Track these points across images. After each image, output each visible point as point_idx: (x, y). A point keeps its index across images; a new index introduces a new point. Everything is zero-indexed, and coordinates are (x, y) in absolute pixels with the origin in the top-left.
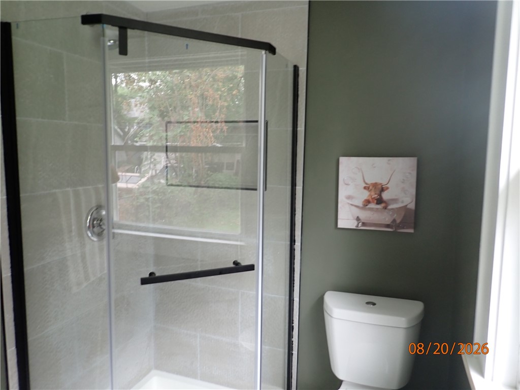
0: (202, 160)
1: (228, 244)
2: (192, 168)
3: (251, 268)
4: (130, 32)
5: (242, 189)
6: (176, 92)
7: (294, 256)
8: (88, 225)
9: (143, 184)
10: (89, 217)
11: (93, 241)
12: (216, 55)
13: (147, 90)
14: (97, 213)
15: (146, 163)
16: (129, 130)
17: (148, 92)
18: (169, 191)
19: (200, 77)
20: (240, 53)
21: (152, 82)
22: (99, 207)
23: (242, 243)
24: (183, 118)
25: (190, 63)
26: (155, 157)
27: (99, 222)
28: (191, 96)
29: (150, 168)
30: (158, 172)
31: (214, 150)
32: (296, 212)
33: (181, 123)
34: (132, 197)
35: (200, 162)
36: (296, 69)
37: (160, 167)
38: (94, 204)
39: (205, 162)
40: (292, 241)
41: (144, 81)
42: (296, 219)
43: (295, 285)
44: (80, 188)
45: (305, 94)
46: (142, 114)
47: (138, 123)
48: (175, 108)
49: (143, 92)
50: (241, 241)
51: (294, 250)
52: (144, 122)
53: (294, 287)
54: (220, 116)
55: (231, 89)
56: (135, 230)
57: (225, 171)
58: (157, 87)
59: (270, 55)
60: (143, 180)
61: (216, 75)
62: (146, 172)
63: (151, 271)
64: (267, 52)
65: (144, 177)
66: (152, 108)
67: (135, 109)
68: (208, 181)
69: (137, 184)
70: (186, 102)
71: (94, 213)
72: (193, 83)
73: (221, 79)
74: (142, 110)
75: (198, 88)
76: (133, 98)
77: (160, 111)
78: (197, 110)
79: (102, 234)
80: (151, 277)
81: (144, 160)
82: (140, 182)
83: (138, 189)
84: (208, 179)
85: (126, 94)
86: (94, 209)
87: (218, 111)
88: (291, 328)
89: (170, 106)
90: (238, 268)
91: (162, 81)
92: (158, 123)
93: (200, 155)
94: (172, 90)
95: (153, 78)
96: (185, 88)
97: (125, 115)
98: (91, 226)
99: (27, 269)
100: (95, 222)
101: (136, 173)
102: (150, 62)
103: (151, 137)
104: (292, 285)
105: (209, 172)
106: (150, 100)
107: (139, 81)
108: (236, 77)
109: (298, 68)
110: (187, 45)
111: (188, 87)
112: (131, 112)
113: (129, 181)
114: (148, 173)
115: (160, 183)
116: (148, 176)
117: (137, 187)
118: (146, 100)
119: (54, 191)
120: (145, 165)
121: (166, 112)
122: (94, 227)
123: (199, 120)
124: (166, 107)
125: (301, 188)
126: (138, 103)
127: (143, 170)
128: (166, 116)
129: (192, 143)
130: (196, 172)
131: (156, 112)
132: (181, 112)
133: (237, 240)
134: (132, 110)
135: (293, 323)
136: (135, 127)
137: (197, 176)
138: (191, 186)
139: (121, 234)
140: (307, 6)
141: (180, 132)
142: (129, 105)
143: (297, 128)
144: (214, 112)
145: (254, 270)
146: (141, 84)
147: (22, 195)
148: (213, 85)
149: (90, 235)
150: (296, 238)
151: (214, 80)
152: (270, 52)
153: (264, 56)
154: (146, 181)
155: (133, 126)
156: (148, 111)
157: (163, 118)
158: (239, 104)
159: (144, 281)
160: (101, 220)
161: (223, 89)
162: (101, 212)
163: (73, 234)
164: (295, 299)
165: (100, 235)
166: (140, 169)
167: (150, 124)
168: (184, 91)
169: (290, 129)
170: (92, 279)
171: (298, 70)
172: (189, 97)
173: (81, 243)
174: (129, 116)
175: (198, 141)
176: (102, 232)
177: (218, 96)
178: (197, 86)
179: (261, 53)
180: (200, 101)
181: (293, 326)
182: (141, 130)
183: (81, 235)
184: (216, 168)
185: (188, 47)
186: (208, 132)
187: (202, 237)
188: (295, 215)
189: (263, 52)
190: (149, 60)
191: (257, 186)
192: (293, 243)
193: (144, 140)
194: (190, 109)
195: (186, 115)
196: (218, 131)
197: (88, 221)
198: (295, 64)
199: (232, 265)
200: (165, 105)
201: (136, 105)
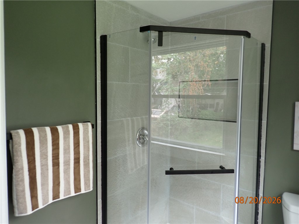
0: (196, 103)
1: (215, 154)
2: (190, 107)
3: (232, 171)
4: (164, 33)
5: (224, 121)
6: (182, 64)
7: (260, 166)
8: (137, 138)
9: (162, 116)
10: (138, 134)
11: (139, 146)
12: (210, 41)
13: (166, 64)
14: (142, 131)
15: (164, 104)
16: (156, 86)
17: (166, 65)
18: (177, 120)
19: (196, 55)
20: (225, 39)
21: (169, 59)
22: (143, 129)
23: (224, 155)
24: (185, 79)
25: (194, 48)
26: (169, 101)
27: (143, 136)
28: (191, 66)
29: (166, 107)
30: (170, 109)
31: (207, 97)
32: (262, 138)
33: (184, 82)
34: (157, 122)
35: (195, 103)
36: (263, 45)
37: (171, 106)
38: (141, 127)
39: (198, 103)
40: (259, 156)
41: (164, 59)
42: (262, 142)
43: (260, 185)
44: (134, 118)
45: (269, 61)
46: (163, 77)
47: (161, 82)
48: (181, 73)
49: (164, 65)
50: (223, 153)
51: (260, 162)
52: (164, 82)
53: (259, 186)
54: (207, 76)
55: (214, 61)
56: (161, 142)
57: (208, 109)
58: (171, 62)
59: (247, 39)
60: (163, 113)
61: (205, 53)
62: (164, 109)
63: (171, 167)
64: (245, 36)
65: (163, 112)
66: (168, 74)
67: (159, 75)
68: (199, 114)
69: (160, 115)
70: (187, 69)
71: (141, 131)
72: (192, 59)
73: (208, 55)
74: (163, 75)
75: (194, 61)
76: (158, 69)
77: (173, 75)
78: (193, 73)
79: (144, 143)
80: (171, 170)
81: (163, 102)
82: (161, 114)
83: (160, 118)
84: (199, 113)
85: (154, 67)
86: (141, 129)
87: (206, 74)
88: (257, 213)
89: (178, 72)
90: (223, 170)
91: (174, 59)
92: (171, 82)
93: (194, 99)
94: (180, 63)
95: (169, 57)
96: (187, 62)
97: (154, 78)
98: (139, 138)
99: (109, 159)
100: (141, 137)
101: (159, 109)
102: (171, 49)
103: (167, 90)
104: (258, 185)
105: (200, 109)
106: (167, 70)
107: (162, 59)
108: (217, 54)
109: (265, 45)
110: (195, 37)
111: (188, 61)
112: (157, 76)
113: (155, 114)
114: (165, 109)
115: (171, 115)
116: (165, 111)
117: (160, 117)
118: (165, 70)
119: (122, 119)
120: (164, 105)
121: (175, 75)
122: (140, 139)
123: (194, 80)
124: (176, 73)
125: (266, 122)
126: (161, 71)
127: (162, 108)
128: (176, 78)
129: (190, 92)
130: (192, 109)
131: (170, 76)
132: (184, 75)
133: (220, 152)
134: (158, 75)
135: (258, 210)
136: (159, 84)
137: (193, 111)
138: (189, 118)
139: (153, 143)
140: (272, 5)
141: (184, 86)
142: (156, 72)
143: (263, 83)
144: (203, 74)
145: (234, 173)
146: (163, 61)
147: (108, 121)
148: (203, 59)
149: (138, 143)
150: (262, 154)
151: (204, 56)
152: (246, 37)
153: (243, 39)
154: (164, 114)
155: (158, 84)
156: (166, 75)
157: (174, 79)
158: (218, 69)
159: (167, 173)
160: (144, 136)
161: (209, 61)
162: (144, 131)
163: (130, 142)
164: (260, 194)
165: (143, 144)
166: (161, 108)
167: (166, 83)
168: (186, 64)
169: (258, 84)
170: (139, 167)
171: (265, 46)
172: (189, 66)
173: (133, 147)
174: (156, 78)
175: (194, 91)
176: (144, 142)
177: (206, 65)
178: (194, 60)
179: (241, 38)
180: (195, 69)
181: (258, 212)
182: (162, 86)
183: (134, 143)
184: (204, 107)
185: (196, 38)
186: (200, 86)
187: (198, 149)
188: (261, 139)
189: (242, 37)
190: (171, 48)
191: (236, 120)
192: (259, 158)
193: (164, 92)
194: (189, 73)
195: (187, 77)
196: (206, 86)
197: (138, 136)
198: (262, 43)
199: (219, 169)
200: (175, 71)
201: (160, 73)
